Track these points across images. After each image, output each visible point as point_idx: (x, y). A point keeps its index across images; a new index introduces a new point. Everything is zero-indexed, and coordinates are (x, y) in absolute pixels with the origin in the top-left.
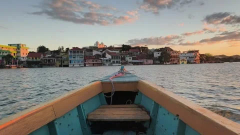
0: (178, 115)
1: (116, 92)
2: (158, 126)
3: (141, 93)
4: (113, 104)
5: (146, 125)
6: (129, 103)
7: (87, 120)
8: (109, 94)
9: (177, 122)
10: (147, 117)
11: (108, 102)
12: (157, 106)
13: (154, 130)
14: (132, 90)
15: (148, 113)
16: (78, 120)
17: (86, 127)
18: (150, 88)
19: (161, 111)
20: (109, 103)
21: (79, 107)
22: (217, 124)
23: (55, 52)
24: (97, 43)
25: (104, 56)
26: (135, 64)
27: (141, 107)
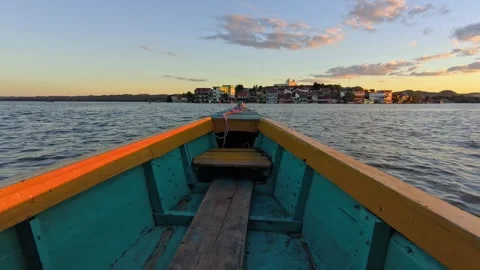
0: (305, 160)
1: (230, 133)
2: (281, 175)
3: (263, 135)
4: (227, 146)
5: (266, 173)
6: (246, 147)
7: (192, 164)
8: (222, 134)
9: (303, 168)
10: (267, 164)
11: (220, 144)
12: (281, 149)
13: (275, 180)
14: (251, 130)
15: (270, 159)
16: (181, 164)
17: (191, 173)
18: (273, 128)
19: (285, 156)
20: (221, 146)
21: (182, 147)
22: (351, 168)
23: (251, 90)
24: (288, 81)
25: (294, 95)
26: (320, 102)
27: (261, 152)
